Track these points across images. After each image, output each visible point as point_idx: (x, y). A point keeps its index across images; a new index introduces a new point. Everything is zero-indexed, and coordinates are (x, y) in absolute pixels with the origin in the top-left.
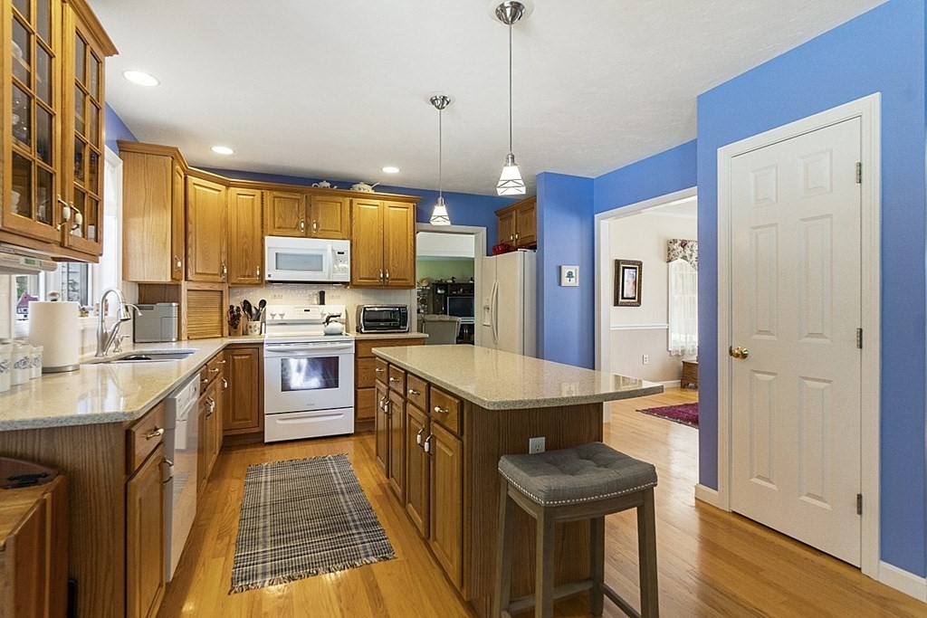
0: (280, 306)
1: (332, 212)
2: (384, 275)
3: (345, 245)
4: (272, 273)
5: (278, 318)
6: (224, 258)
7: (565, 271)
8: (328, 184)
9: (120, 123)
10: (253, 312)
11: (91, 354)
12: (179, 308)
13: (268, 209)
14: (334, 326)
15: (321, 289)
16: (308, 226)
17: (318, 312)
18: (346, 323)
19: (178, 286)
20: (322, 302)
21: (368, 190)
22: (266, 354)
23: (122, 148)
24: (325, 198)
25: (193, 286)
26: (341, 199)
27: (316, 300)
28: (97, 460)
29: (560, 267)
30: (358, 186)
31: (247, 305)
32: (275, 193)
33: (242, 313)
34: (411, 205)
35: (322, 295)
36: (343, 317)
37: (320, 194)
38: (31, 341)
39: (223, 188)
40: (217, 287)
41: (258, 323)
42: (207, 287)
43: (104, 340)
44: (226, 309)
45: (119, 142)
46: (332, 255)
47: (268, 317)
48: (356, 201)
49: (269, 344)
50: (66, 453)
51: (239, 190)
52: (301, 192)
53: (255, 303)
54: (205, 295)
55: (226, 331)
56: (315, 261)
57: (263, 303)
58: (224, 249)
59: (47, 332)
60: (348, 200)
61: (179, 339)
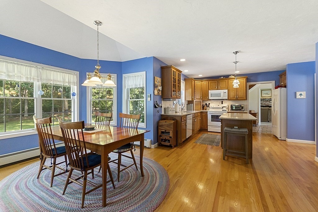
0: (213, 105)
1: (223, 84)
2: (237, 97)
3: (226, 91)
4: (210, 98)
5: (212, 107)
6: (201, 95)
7: (298, 93)
8: (223, 77)
9: (185, 76)
10: (208, 106)
11: (181, 111)
12: (193, 105)
13: (209, 85)
14: (224, 109)
15: (222, 101)
16: (218, 87)
17: (221, 106)
18: (228, 108)
19: (193, 101)
20: (222, 104)
21: (233, 77)
22: (208, 114)
23: (185, 80)
24: (222, 81)
25: (196, 101)
26: (225, 80)
27: (221, 103)
28: (179, 119)
29: (296, 92)
30: (230, 76)
31: (206, 104)
32: (211, 81)
33: (205, 106)
34: (245, 79)
35: (222, 102)
36: (227, 107)
37: (221, 80)
38: (174, 108)
39: (201, 82)
40: (200, 101)
41: (208, 108)
42: (198, 101)
43: (182, 109)
44: (202, 105)
45: (184, 79)
46: (223, 93)
47: (210, 107)
48: (229, 80)
49: (209, 112)
50: (177, 118)
51: (204, 82)
52: (216, 80)
53: (208, 104)
54: (198, 103)
55: (202, 109)
56: (219, 95)
57: (209, 104)
58: (201, 93)
59: (176, 108)
60: (227, 80)
61: (193, 110)
